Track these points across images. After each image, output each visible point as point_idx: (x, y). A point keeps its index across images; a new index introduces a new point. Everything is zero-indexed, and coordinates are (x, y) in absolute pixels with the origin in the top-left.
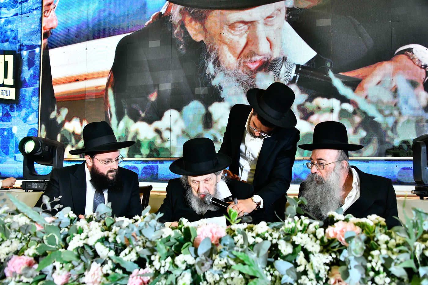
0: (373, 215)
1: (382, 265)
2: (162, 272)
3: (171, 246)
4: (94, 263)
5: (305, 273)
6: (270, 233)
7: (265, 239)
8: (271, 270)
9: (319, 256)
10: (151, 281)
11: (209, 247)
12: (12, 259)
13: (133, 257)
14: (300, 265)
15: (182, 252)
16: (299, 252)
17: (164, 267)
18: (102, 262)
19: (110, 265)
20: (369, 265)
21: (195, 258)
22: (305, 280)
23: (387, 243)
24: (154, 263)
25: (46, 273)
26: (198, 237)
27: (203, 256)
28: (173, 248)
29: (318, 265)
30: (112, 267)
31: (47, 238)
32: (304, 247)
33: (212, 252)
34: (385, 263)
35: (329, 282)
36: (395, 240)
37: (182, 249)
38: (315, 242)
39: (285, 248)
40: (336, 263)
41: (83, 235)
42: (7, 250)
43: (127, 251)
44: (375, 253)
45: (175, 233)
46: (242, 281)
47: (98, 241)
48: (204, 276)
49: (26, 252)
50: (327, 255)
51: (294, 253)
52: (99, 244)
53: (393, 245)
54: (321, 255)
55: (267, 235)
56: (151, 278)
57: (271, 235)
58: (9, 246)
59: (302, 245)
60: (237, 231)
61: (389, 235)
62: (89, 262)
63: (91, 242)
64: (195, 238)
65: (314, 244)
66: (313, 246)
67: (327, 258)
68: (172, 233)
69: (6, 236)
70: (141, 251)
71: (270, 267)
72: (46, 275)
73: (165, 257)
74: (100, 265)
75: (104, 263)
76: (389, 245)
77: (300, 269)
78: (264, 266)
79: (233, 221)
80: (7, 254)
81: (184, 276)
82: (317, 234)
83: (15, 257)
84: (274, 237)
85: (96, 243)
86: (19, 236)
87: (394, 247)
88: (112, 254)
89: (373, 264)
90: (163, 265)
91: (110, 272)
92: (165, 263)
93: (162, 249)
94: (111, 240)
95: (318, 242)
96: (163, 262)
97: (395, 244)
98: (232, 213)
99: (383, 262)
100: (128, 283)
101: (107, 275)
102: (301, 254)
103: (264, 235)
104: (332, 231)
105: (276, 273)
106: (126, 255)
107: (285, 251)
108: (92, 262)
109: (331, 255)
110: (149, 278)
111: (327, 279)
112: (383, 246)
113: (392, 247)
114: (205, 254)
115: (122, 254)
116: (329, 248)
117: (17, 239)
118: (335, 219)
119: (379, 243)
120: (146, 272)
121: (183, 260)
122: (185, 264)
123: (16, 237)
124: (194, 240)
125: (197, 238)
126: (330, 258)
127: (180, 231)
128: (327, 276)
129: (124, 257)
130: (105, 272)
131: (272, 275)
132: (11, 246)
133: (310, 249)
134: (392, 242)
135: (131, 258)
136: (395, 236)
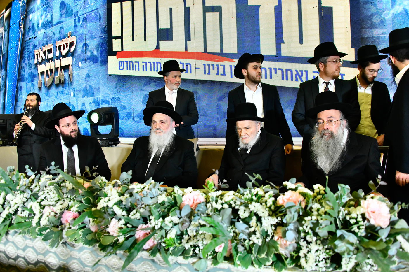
0: (317, 185)
1: (311, 228)
2: (156, 228)
3: (165, 208)
4: (114, 219)
5: (254, 233)
6: (234, 200)
7: (230, 206)
8: (234, 228)
9: (268, 219)
10: (151, 233)
11: (190, 211)
12: (65, 213)
13: (138, 216)
14: (252, 227)
15: (170, 214)
16: (253, 216)
17: (157, 225)
18: (119, 218)
19: (123, 222)
20: (301, 228)
21: (180, 218)
22: (254, 238)
23: (318, 210)
24: (152, 221)
25: (86, 223)
26: (183, 202)
27: (185, 217)
28: (166, 210)
29: (267, 226)
30: (124, 223)
31: (84, 200)
32: (257, 213)
33: (191, 215)
34: (313, 227)
35: (273, 238)
36: (325, 208)
37: (170, 212)
38: (265, 209)
39: (243, 213)
40: (281, 224)
41: (107, 199)
42: (61, 207)
43: (134, 211)
44: (307, 219)
45: (168, 199)
46: (211, 237)
47: (116, 204)
48: (187, 231)
49: (72, 209)
50: (275, 219)
51: (250, 217)
52: (115, 206)
53: (322, 212)
54: (270, 218)
55: (232, 202)
56: (151, 231)
57: (235, 203)
58: (62, 204)
59: (255, 212)
60: (211, 199)
61: (321, 204)
62: (110, 219)
63: (110, 204)
64: (181, 203)
65: (264, 210)
66: (263, 212)
67: (274, 220)
68: (166, 199)
69: (60, 197)
70: (144, 212)
71: (233, 226)
72: (86, 224)
73: (158, 218)
74: (117, 220)
75: (120, 219)
76: (320, 212)
77: (252, 230)
78: (228, 226)
79: (210, 190)
80: (61, 210)
81: (172, 231)
82: (267, 203)
83: (66, 211)
84: (237, 204)
85: (113, 205)
86: (69, 196)
87: (323, 213)
88: (125, 213)
89: (305, 227)
90: (156, 223)
91: (123, 226)
92: (158, 222)
93: (156, 212)
94: (124, 203)
95: (267, 209)
96: (157, 221)
97: (324, 211)
98: (209, 184)
99: (312, 226)
100: (135, 233)
101: (121, 228)
102: (254, 218)
103: (229, 202)
104: (282, 199)
105: (237, 231)
106: (134, 214)
107: (242, 216)
108: (112, 219)
109: (277, 218)
110: (149, 231)
111: (273, 236)
112: (315, 213)
113: (322, 214)
114: (186, 216)
115: (132, 213)
116: (277, 212)
117: (68, 199)
118: (288, 188)
119: (313, 210)
120: (148, 227)
121: (170, 220)
122: (172, 223)
123: (67, 197)
124: (180, 205)
125: (183, 204)
126: (276, 221)
127: (171, 197)
128: (273, 234)
129: (132, 215)
130: (120, 226)
131: (234, 232)
132: (63, 204)
133: (260, 214)
134: (322, 210)
135: (137, 217)
136: (325, 205)
